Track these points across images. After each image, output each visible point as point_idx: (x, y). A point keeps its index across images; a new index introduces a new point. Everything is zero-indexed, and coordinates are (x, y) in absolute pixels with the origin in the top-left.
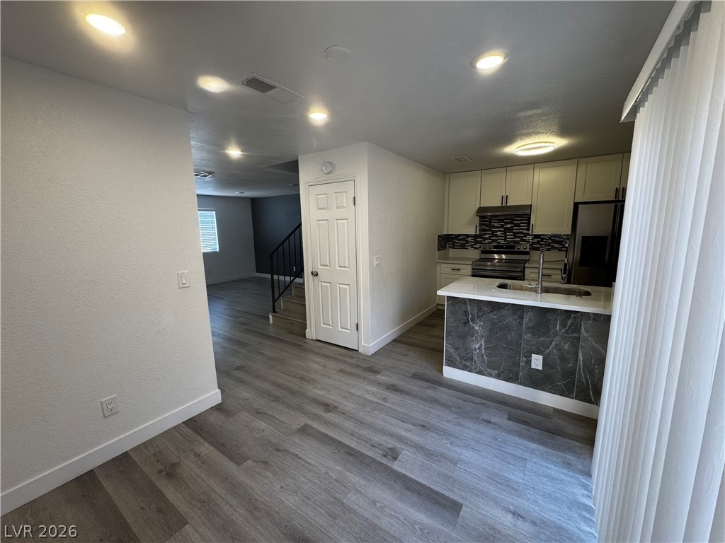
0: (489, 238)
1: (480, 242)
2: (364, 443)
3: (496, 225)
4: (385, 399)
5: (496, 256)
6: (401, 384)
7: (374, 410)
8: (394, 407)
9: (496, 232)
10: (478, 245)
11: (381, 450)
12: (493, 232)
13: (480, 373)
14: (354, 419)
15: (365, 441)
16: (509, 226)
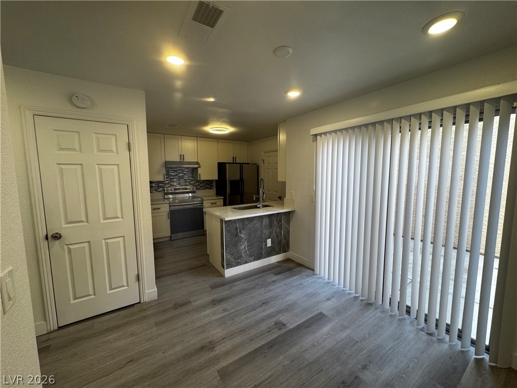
0: (169, 183)
1: (162, 187)
2: (264, 336)
3: (172, 174)
4: (225, 310)
5: (171, 196)
6: (215, 296)
7: (233, 319)
8: (237, 309)
9: (173, 179)
10: (161, 189)
11: (273, 329)
12: (171, 179)
13: (246, 262)
14: (235, 333)
15: (262, 335)
16: (181, 175)
